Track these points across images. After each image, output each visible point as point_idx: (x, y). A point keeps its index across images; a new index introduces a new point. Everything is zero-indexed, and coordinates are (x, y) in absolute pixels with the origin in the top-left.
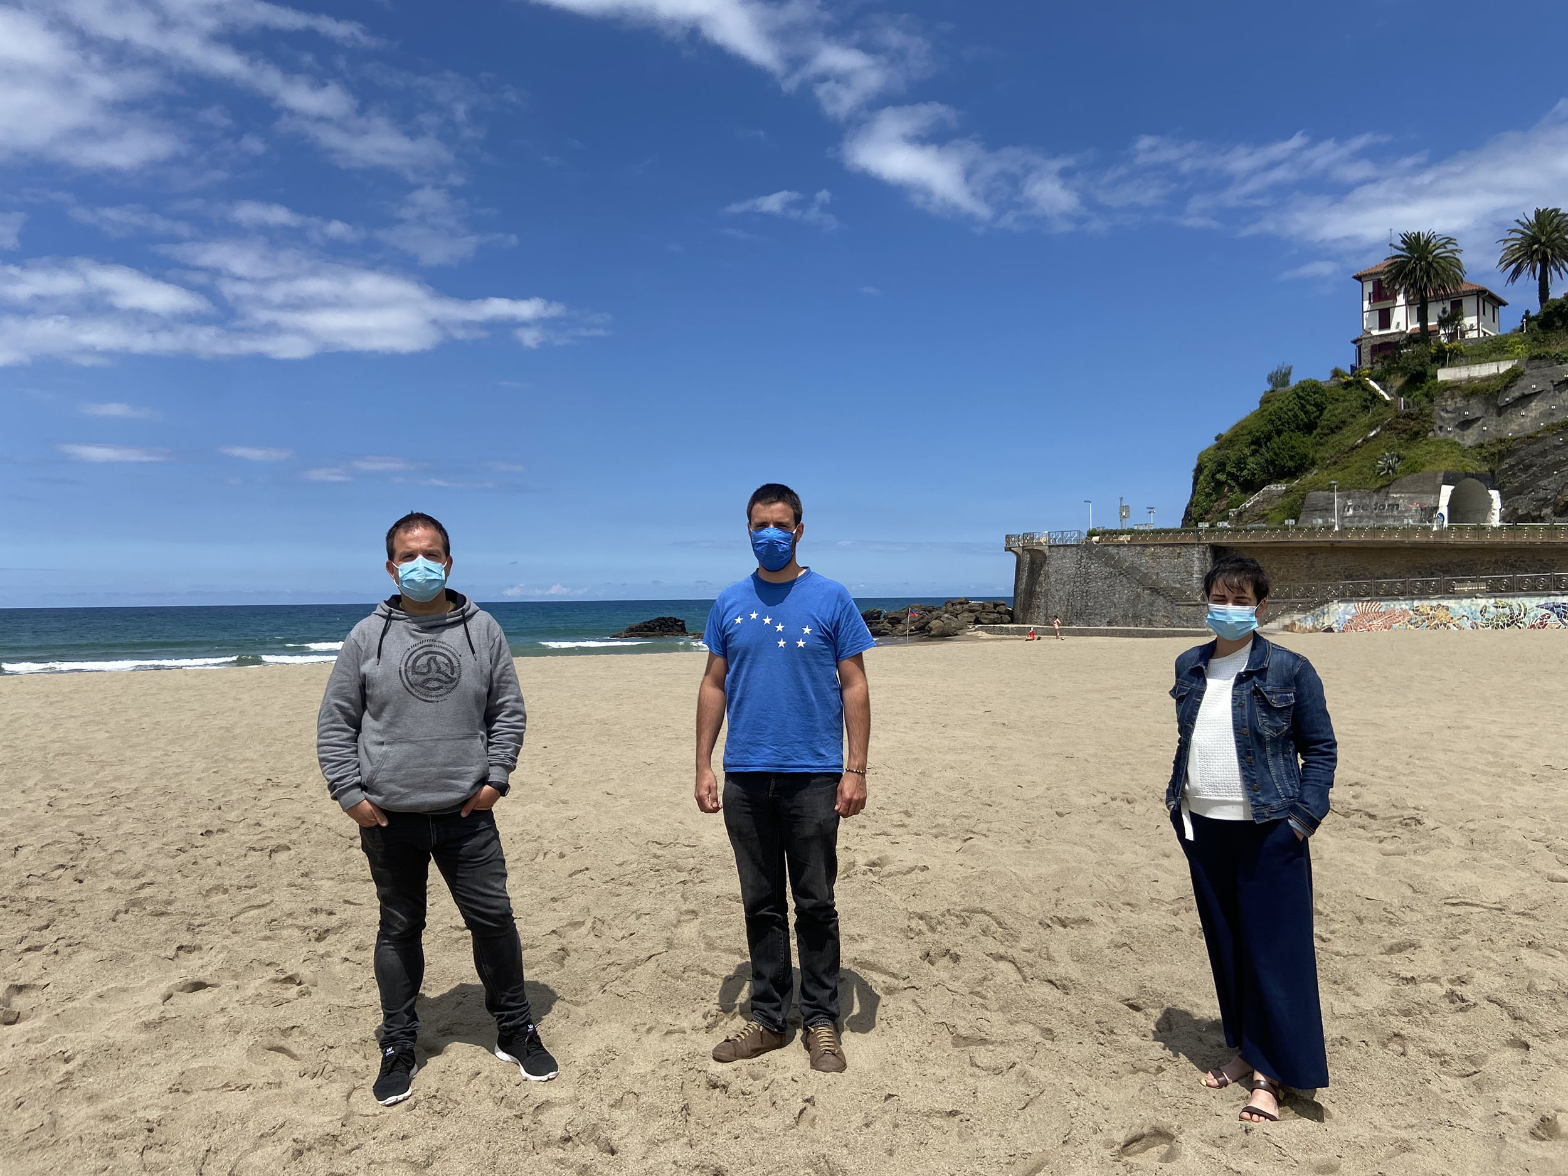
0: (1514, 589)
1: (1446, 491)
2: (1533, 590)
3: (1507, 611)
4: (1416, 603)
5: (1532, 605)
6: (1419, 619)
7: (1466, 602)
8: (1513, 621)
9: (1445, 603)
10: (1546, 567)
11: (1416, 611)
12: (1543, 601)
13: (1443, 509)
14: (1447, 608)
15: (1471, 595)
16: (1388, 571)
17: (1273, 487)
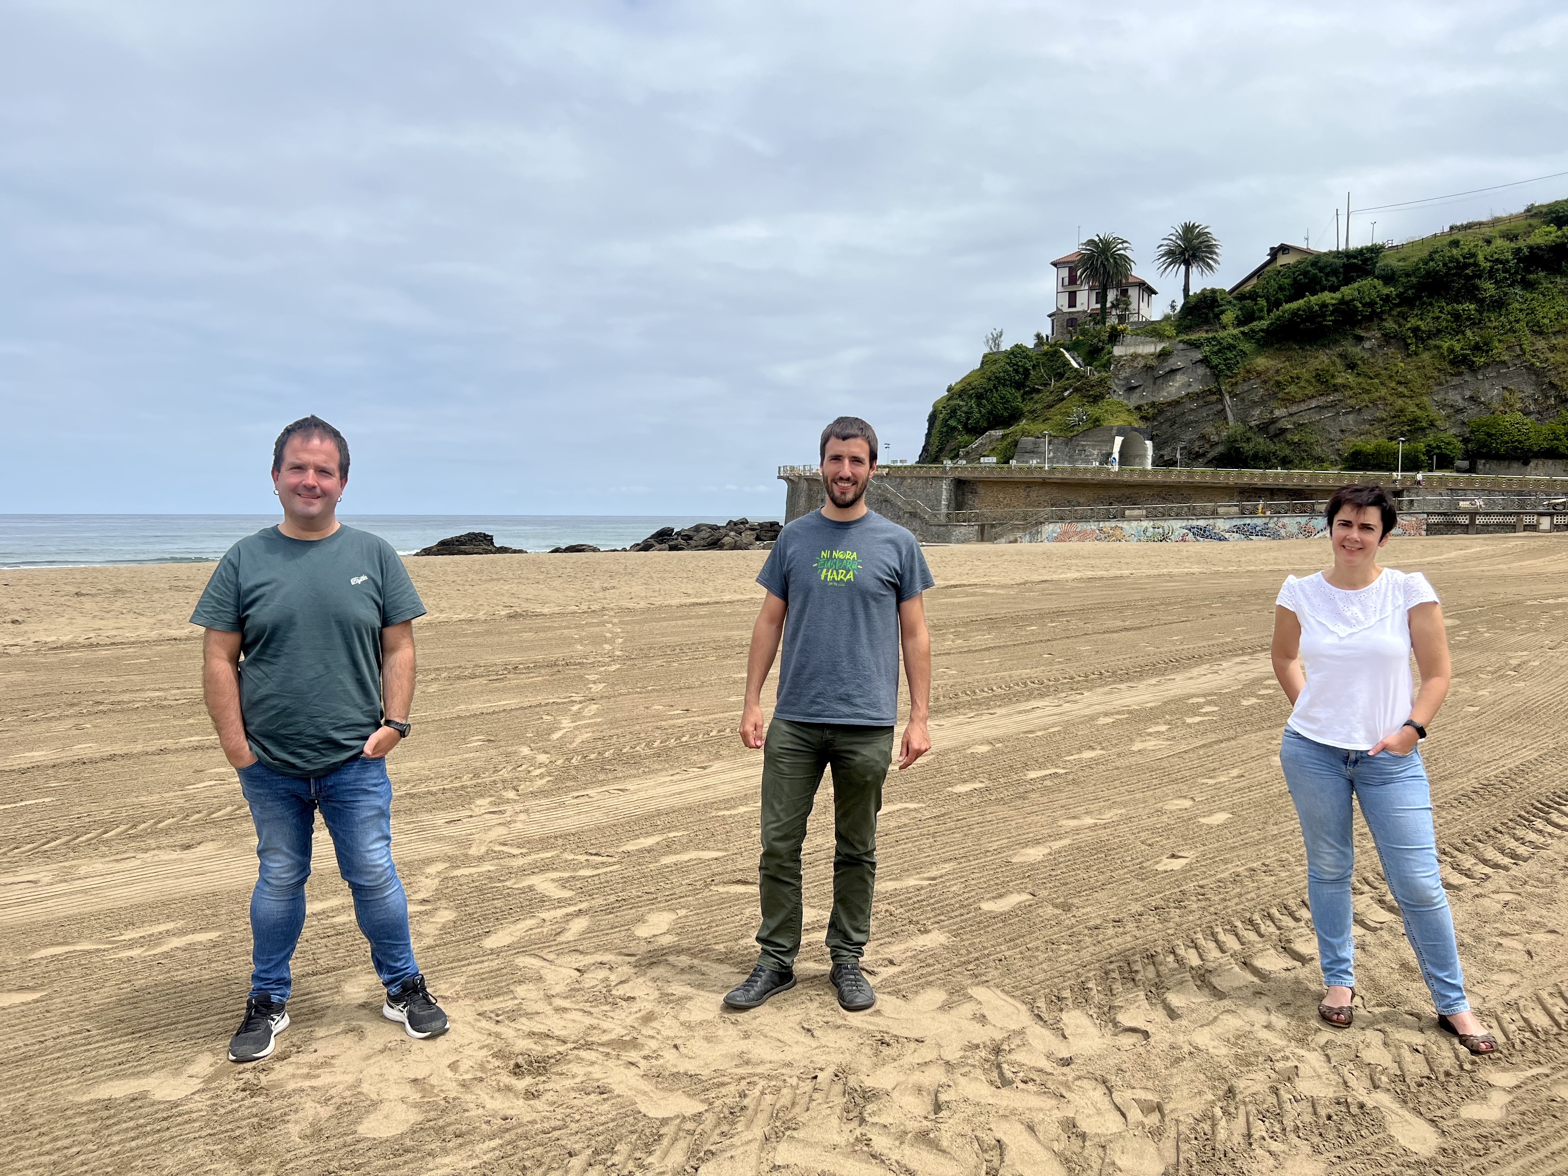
0: (1165, 515)
1: (1119, 440)
2: (1178, 516)
3: (1161, 530)
4: (1102, 524)
5: (1177, 526)
6: (1103, 536)
7: (1134, 524)
8: (1164, 538)
9: (1120, 524)
10: (1186, 499)
11: (1101, 530)
12: (1184, 523)
13: (1116, 455)
14: (1122, 528)
15: (1138, 519)
16: (1081, 500)
17: (993, 432)
